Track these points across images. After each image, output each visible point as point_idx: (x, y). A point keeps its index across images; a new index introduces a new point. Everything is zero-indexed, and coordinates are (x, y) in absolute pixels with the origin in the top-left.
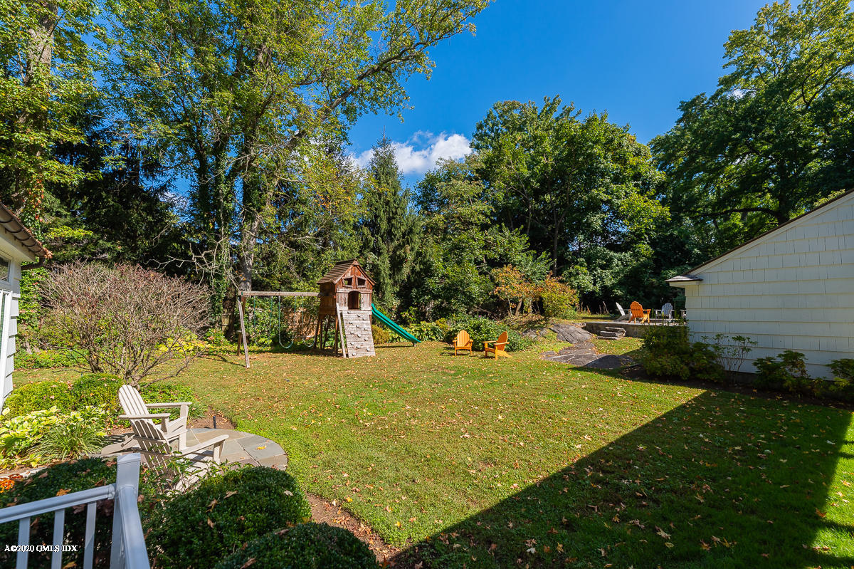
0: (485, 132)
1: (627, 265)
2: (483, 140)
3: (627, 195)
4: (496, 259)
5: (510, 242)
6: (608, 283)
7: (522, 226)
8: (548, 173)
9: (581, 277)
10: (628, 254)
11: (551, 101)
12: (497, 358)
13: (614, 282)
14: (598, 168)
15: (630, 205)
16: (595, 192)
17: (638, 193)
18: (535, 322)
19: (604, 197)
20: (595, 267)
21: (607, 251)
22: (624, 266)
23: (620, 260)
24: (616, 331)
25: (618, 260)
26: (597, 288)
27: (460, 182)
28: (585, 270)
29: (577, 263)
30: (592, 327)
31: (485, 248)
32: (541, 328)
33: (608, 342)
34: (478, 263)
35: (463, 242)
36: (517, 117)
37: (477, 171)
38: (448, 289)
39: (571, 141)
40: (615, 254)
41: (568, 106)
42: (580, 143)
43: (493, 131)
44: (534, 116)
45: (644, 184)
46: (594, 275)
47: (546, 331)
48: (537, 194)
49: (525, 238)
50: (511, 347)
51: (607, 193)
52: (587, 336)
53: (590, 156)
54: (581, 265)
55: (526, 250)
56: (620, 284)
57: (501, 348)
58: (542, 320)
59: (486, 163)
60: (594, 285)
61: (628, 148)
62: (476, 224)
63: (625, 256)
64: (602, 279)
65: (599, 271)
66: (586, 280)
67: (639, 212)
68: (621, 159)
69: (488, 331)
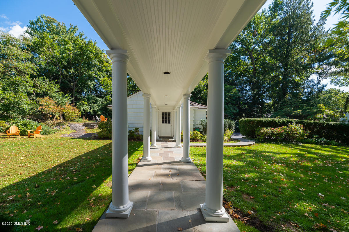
0: (36, 28)
1: (103, 103)
2: (34, 31)
3: (103, 77)
4: (41, 93)
5: (49, 87)
6: (96, 109)
7: (56, 80)
8: (70, 59)
9: (85, 106)
10: (103, 99)
11: (73, 27)
12: (35, 137)
13: (98, 109)
14: (92, 63)
15: (104, 81)
16: (91, 73)
17: (107, 77)
18: (61, 123)
19: (94, 75)
20: (91, 102)
21: (96, 97)
22: (102, 103)
23: (101, 101)
24: (94, 125)
25: (100, 101)
26: (91, 111)
27: (14, 48)
28: (86, 103)
29: (83, 100)
30: (86, 125)
31: (34, 87)
32: (63, 125)
33: (91, 129)
34: (29, 94)
35: (18, 82)
36: (55, 27)
37: (28, 46)
38: (7, 106)
39: (81, 48)
40: (99, 99)
41: (82, 33)
42: (85, 50)
43: (40, 29)
44: (64, 30)
45: (110, 74)
46: (90, 106)
47: (65, 126)
48: (65, 68)
49: (58, 86)
50: (45, 133)
51: (96, 74)
52: (83, 127)
53: (89, 57)
54: (85, 101)
55: (58, 92)
56: (100, 110)
57: (37, 133)
58: (64, 122)
59: (34, 43)
60: (90, 109)
61: (104, 59)
62: (28, 74)
63: (102, 100)
64: (93, 107)
65: (92, 104)
66: (87, 107)
67: (107, 84)
68: (101, 62)
69: (32, 126)
